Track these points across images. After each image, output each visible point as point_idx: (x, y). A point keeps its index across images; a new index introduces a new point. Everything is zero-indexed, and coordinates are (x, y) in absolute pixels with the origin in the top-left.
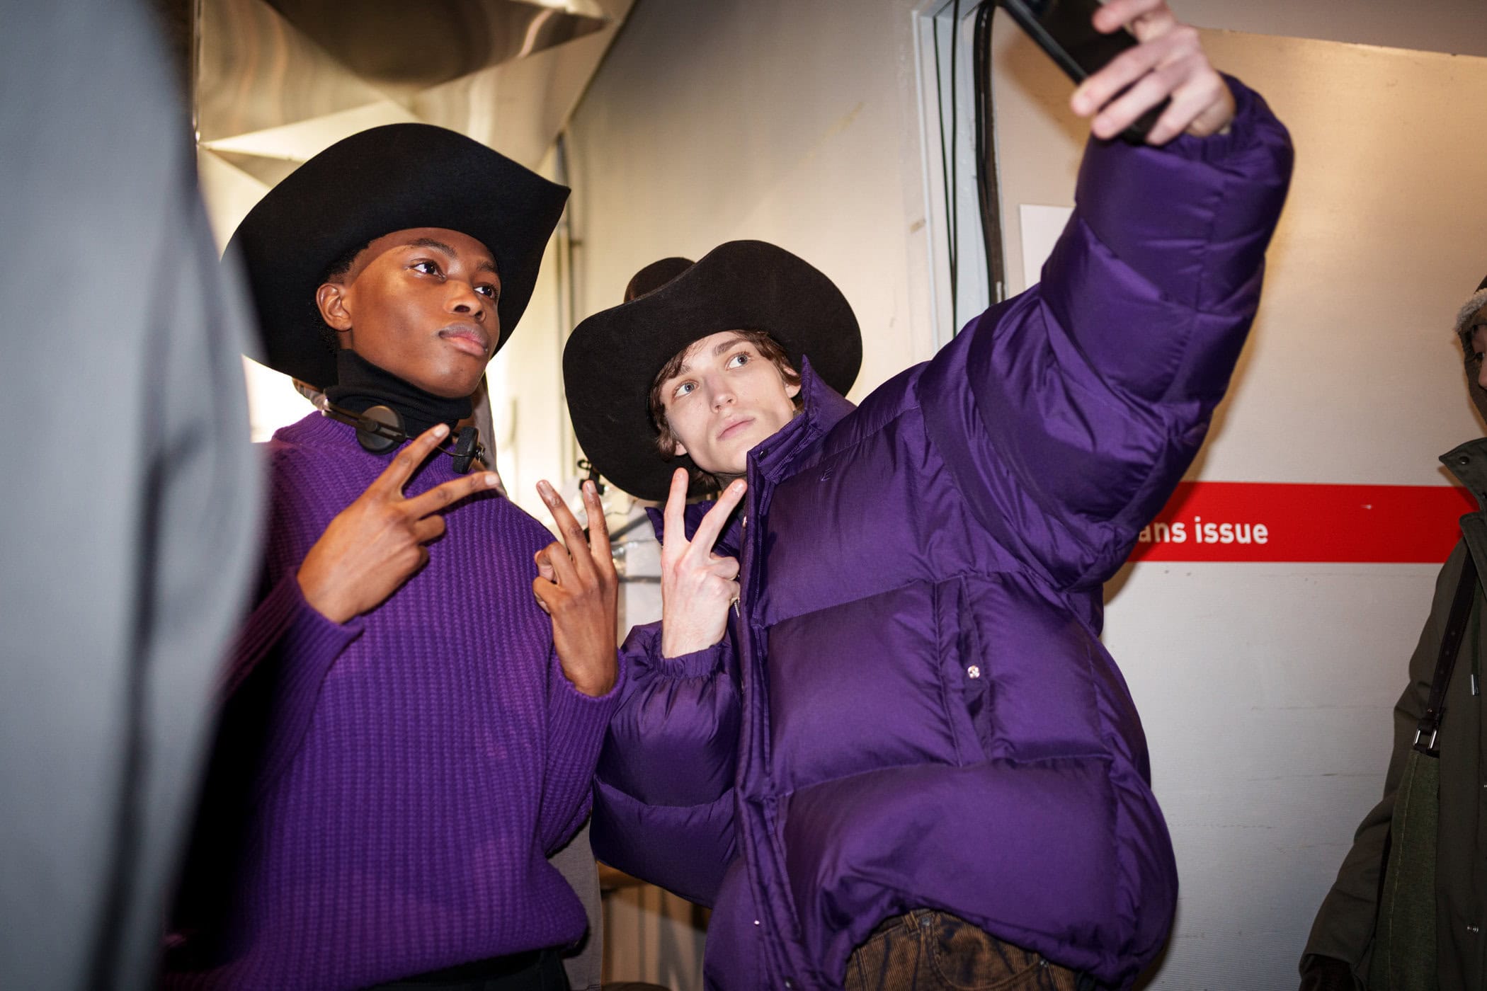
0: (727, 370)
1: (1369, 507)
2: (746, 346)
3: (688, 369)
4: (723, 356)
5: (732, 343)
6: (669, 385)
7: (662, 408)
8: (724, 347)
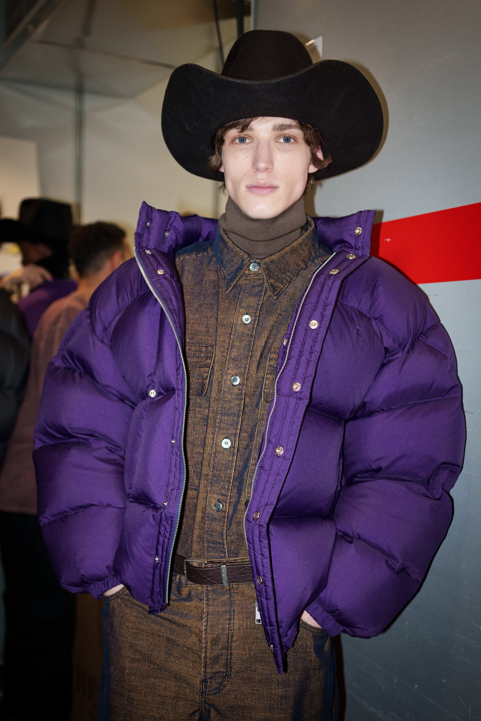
0: (276, 142)
1: (388, 240)
2: (297, 132)
3: (251, 129)
4: (279, 132)
5: (290, 127)
6: (233, 133)
7: (222, 141)
8: (282, 127)
